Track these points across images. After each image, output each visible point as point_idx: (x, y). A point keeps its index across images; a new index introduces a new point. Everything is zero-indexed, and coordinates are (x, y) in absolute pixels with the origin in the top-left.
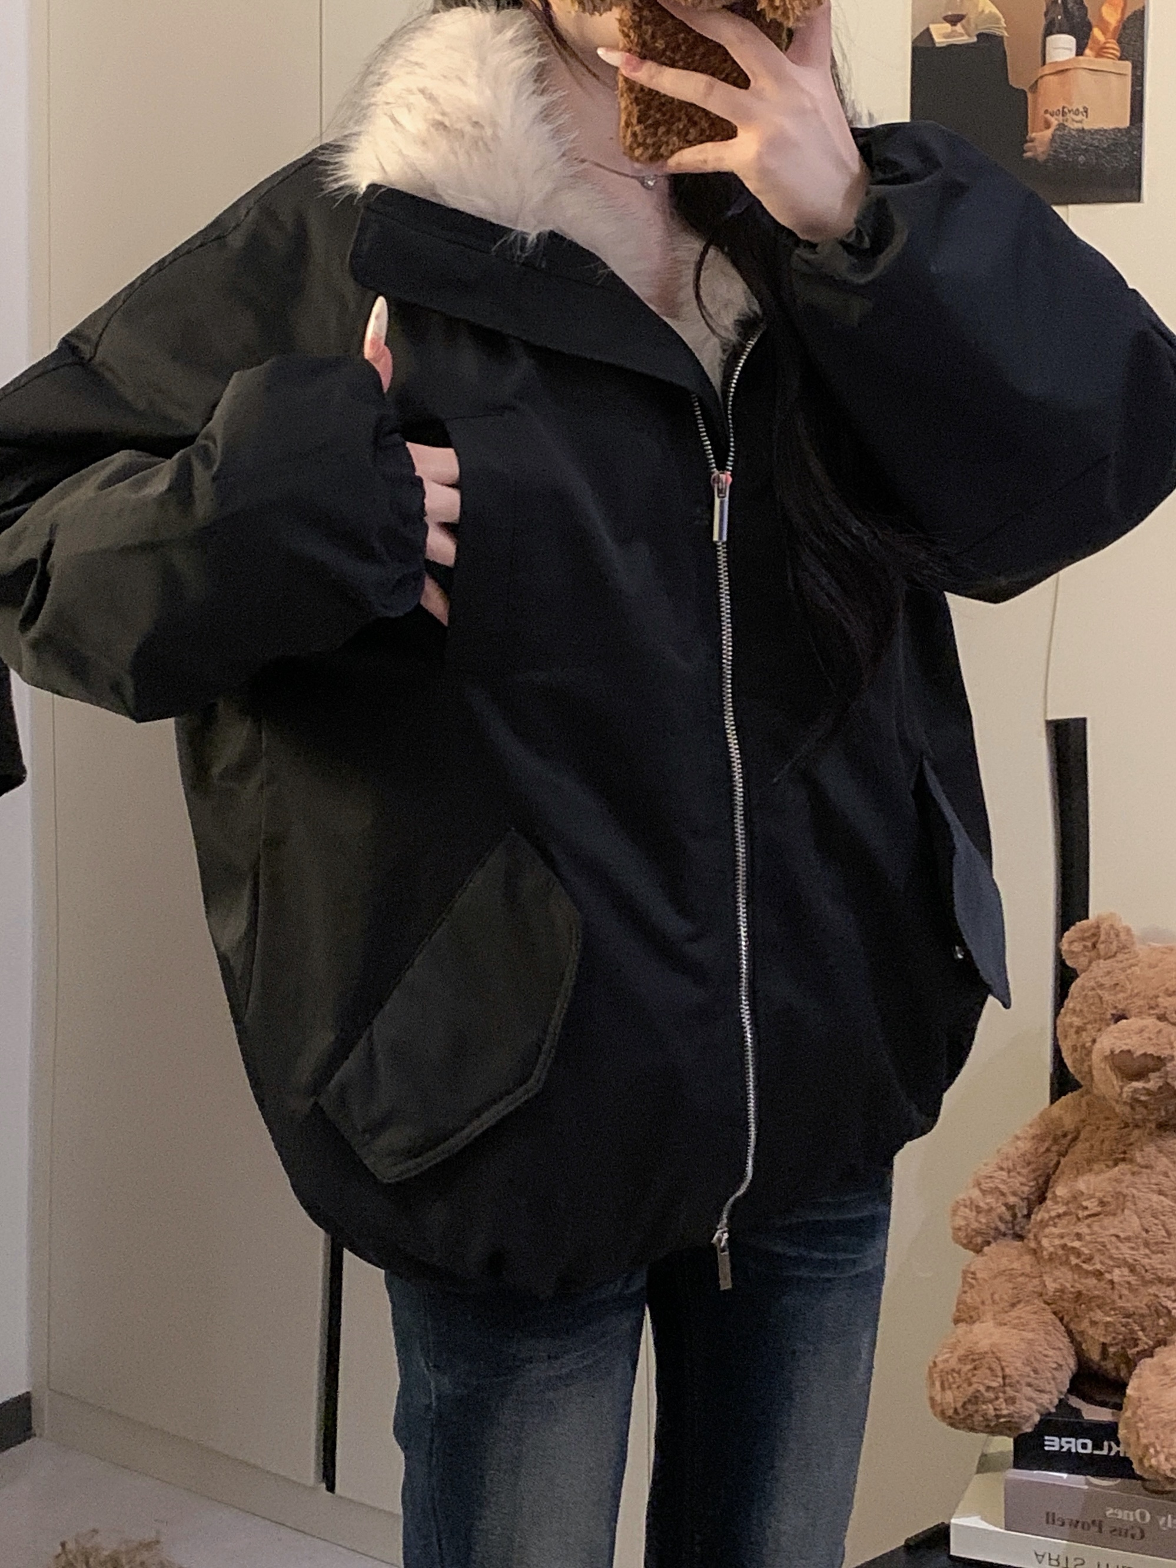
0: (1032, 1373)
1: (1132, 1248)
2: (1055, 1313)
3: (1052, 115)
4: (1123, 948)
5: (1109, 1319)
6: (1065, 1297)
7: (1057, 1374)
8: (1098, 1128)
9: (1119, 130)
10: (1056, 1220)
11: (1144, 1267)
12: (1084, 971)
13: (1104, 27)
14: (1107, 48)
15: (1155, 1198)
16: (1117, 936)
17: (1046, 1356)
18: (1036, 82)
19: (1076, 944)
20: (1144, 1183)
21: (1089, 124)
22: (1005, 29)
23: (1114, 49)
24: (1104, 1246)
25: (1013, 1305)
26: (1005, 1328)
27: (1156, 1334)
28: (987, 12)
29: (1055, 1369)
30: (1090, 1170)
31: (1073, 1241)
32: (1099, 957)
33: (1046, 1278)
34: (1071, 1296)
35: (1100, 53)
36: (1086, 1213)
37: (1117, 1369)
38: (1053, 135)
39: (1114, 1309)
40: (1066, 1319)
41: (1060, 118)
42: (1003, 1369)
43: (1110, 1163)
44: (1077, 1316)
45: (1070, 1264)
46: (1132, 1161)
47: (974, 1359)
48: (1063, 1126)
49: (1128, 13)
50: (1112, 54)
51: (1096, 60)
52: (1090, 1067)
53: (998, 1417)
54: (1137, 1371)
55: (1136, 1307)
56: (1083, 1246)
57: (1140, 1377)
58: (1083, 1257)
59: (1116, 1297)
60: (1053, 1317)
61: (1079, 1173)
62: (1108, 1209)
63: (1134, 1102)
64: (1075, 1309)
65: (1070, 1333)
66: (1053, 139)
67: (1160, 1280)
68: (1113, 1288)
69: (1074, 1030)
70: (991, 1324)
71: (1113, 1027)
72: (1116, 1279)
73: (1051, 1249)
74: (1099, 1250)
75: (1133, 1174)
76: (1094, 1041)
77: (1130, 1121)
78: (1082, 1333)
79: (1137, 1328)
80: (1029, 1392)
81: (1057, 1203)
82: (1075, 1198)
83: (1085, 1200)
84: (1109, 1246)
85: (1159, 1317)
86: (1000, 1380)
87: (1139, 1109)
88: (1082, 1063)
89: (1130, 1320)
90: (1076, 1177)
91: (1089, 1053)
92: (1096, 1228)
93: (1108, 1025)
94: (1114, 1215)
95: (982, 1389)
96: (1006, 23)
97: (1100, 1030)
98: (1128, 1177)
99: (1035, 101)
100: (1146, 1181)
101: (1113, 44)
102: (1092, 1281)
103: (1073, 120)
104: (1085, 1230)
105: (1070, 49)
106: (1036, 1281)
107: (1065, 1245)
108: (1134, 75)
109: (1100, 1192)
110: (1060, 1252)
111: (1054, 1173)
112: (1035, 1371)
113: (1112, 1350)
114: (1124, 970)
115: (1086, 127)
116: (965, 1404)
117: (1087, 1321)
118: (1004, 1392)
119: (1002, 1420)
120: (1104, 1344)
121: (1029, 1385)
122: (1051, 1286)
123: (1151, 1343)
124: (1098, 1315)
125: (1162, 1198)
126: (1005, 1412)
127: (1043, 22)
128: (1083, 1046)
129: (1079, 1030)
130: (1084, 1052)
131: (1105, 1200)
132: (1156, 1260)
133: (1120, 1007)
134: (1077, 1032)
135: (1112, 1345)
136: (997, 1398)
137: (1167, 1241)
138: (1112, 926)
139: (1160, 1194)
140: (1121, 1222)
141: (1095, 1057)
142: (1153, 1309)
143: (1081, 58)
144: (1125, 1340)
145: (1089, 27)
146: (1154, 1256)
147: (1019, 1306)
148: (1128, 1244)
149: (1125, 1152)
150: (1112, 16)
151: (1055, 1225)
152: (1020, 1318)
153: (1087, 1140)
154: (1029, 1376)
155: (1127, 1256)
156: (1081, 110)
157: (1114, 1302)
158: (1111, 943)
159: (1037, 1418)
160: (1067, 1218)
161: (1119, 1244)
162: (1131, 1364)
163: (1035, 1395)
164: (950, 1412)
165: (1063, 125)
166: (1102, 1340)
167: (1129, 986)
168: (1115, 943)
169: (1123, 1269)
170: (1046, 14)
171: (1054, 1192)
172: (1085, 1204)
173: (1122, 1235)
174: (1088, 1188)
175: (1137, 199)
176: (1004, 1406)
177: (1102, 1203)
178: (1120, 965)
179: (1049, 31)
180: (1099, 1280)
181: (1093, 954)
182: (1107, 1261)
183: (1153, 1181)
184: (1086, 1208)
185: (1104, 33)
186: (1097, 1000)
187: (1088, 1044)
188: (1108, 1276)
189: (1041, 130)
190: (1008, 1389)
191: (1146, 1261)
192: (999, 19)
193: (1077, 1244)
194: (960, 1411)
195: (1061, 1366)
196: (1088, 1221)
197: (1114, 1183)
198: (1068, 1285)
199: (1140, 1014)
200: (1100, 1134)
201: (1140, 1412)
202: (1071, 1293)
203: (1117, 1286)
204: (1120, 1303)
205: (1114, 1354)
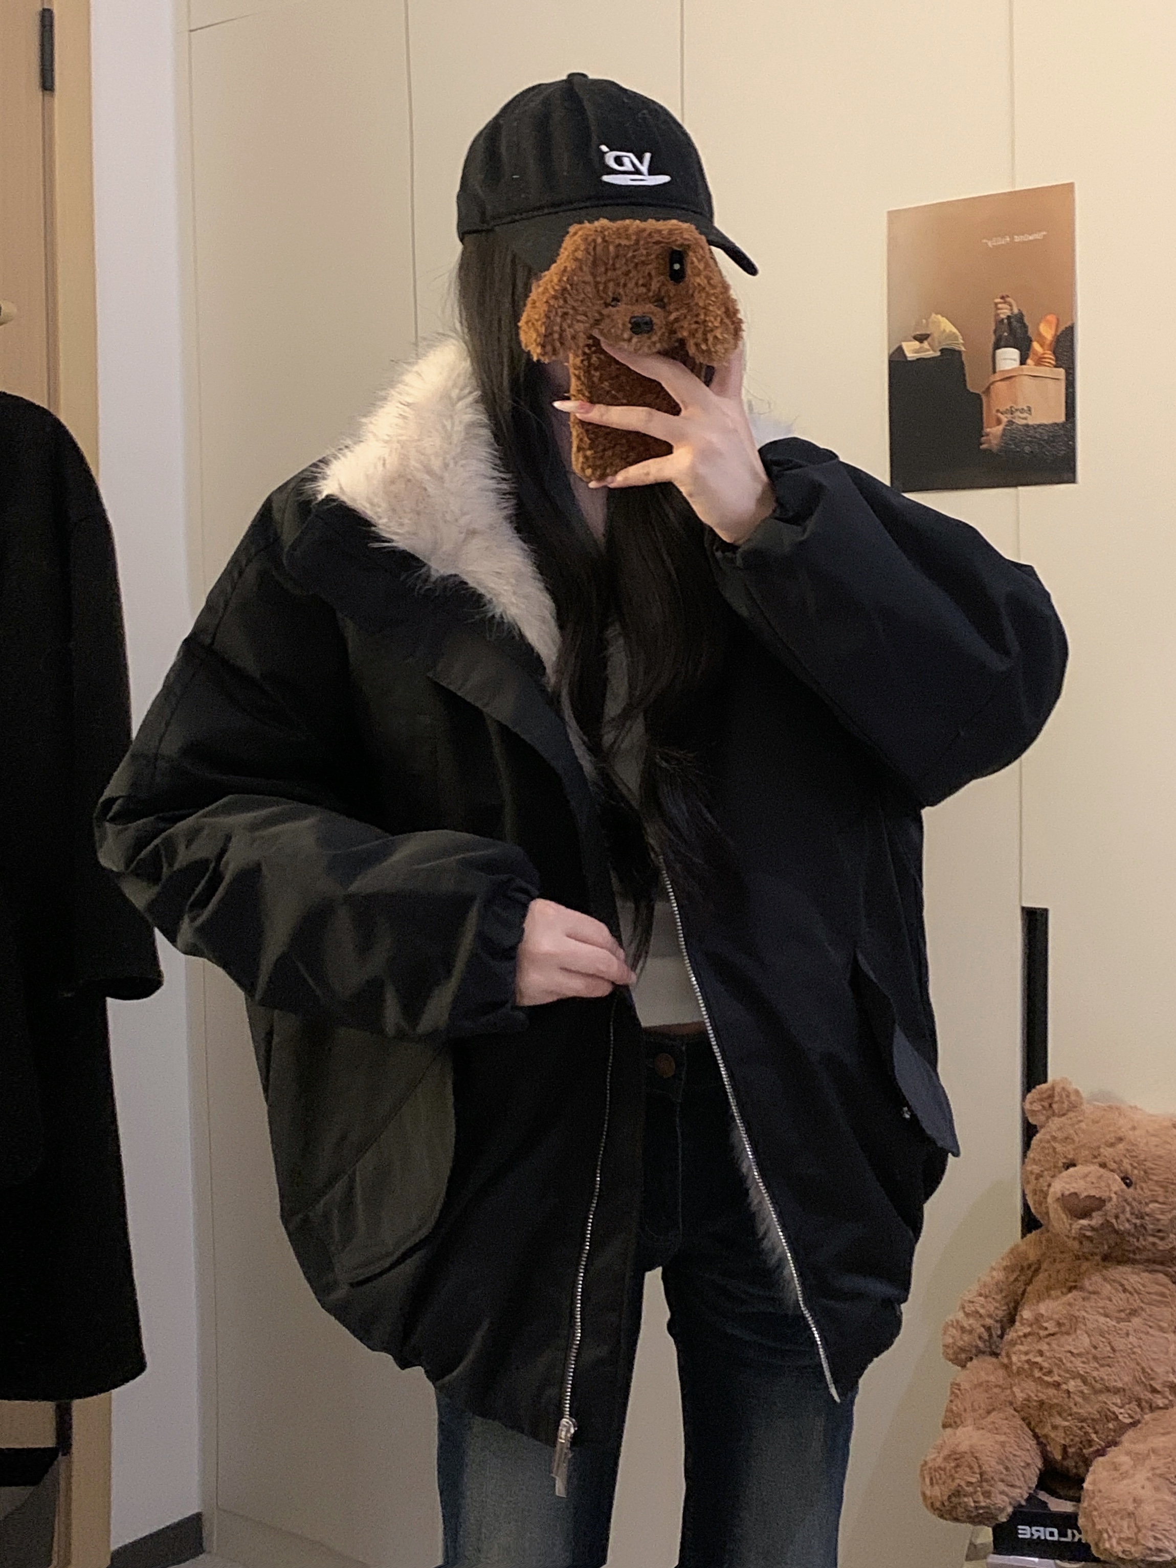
0: (1004, 1471)
1: (1084, 1363)
2: (1023, 1419)
3: (1002, 414)
4: (1073, 1107)
5: (1067, 1424)
6: (1030, 1405)
7: (1025, 1471)
8: (1055, 1261)
9: (1057, 424)
10: (1023, 1339)
11: (1094, 1378)
12: (1042, 1127)
13: (1041, 340)
14: (1045, 358)
15: (1102, 1319)
16: (1068, 1096)
17: (1015, 1455)
18: (988, 388)
19: (1035, 1104)
20: (1091, 1307)
21: (1034, 420)
22: (963, 344)
23: (1050, 359)
24: (1061, 1360)
25: (989, 1412)
26: (981, 1431)
27: (1108, 1436)
28: (947, 331)
29: (1024, 1467)
30: (1049, 1296)
31: (1035, 1356)
32: (1054, 1114)
33: (1015, 1389)
34: (1035, 1404)
35: (1039, 362)
36: (1046, 1332)
37: (1076, 1467)
38: (1004, 430)
39: (1071, 1415)
40: (1033, 1423)
41: (1009, 416)
42: (980, 1467)
43: (1064, 1290)
44: (1041, 1422)
45: (1033, 1376)
46: (1082, 1289)
47: (956, 1458)
48: (1027, 1259)
49: (1062, 328)
50: (1049, 363)
51: (1038, 368)
52: (1047, 1208)
53: (976, 1508)
54: (1091, 1469)
55: (1089, 1414)
56: (1044, 1361)
57: (1094, 1472)
58: (1045, 1370)
59: (1072, 1405)
60: (1021, 1422)
61: (1040, 1299)
62: (1063, 1329)
63: (1082, 1238)
64: (1039, 1415)
65: (1036, 1436)
66: (1003, 435)
67: (1108, 1390)
68: (1069, 1397)
69: (1033, 1176)
70: (970, 1428)
71: (1065, 1173)
72: (1071, 1390)
73: (1019, 1364)
74: (1056, 1364)
75: (1084, 1299)
76: (1049, 1185)
77: (1080, 1254)
78: (1046, 1436)
79: (1091, 1431)
80: (1002, 1486)
81: (1023, 1324)
82: (1037, 1320)
83: (1047, 1321)
84: (1064, 1361)
85: (1108, 1421)
86: (978, 1476)
87: (1086, 1243)
88: (1040, 1204)
89: (1084, 1424)
90: (1038, 1302)
91: (1046, 1195)
92: (1054, 1346)
93: (1060, 1172)
94: (1068, 1333)
95: (963, 1484)
96: (963, 339)
97: (1053, 1177)
98: (1080, 1302)
99: (989, 402)
100: (1094, 1305)
101: (1049, 355)
102: (1052, 1391)
103: (1020, 417)
104: (1045, 1347)
105: (1015, 360)
106: (1008, 1392)
107: (1030, 1360)
108: (1067, 379)
109: (1057, 1313)
110: (1026, 1366)
111: (1022, 1299)
112: (1007, 1469)
113: (1071, 1450)
114: (1072, 1125)
115: (1030, 422)
116: (949, 1497)
117: (1049, 1425)
118: (981, 1487)
119: (981, 1511)
120: (1064, 1445)
121: (1002, 1481)
122: (1020, 1396)
123: (1103, 1444)
124: (1058, 1421)
125: (1108, 1320)
126: (983, 1504)
127: (993, 338)
128: (1042, 1191)
129: (1038, 1176)
130: (1042, 1195)
131: (1061, 1321)
132: (1103, 1372)
133: (1070, 1156)
134: (1037, 1179)
135: (1070, 1446)
136: (976, 1492)
137: (1112, 1355)
138: (1063, 1089)
139: (1106, 1316)
140: (1074, 1340)
141: (1050, 1200)
142: (1103, 1414)
143: (1024, 366)
144: (1081, 1443)
145: (1031, 341)
146: (1102, 1369)
147: (993, 1414)
148: (1080, 1359)
149: (1075, 1281)
150: (1048, 332)
151: (1022, 1344)
152: (994, 1423)
153: (1046, 1270)
154: (1002, 1473)
155: (1079, 1369)
156: (1026, 408)
157: (1070, 1408)
158: (1063, 1103)
159: (1010, 1510)
160: (1031, 1337)
161: (1073, 1359)
162: (1087, 1462)
163: (1006, 1489)
164: (938, 1504)
165: (1011, 421)
166: (1063, 1442)
167: (1076, 1139)
168: (1066, 1103)
169: (1076, 1380)
170: (995, 332)
171: (1022, 1316)
172: (1045, 1325)
173: (1075, 1351)
174: (1047, 1311)
175: (1073, 481)
176: (981, 1498)
177: (1059, 1324)
178: (1069, 1122)
179: (997, 346)
180: (1058, 1390)
181: (1050, 1112)
182: (1062, 1373)
183: (1100, 1305)
184: (1046, 1329)
185: (1042, 346)
186: (1051, 1151)
187: (1045, 1189)
188: (1064, 1387)
189: (994, 426)
190: (985, 1484)
191: (1095, 1374)
192: (956, 338)
193: (1039, 1359)
194: (946, 1504)
195: (1028, 1464)
196: (1047, 1340)
197: (1068, 1307)
198: (1032, 1395)
199: (1086, 1162)
200: (1058, 1266)
201: (1093, 1503)
202: (1036, 1401)
203: (1072, 1395)
204: (1075, 1410)
205: (1073, 1453)
